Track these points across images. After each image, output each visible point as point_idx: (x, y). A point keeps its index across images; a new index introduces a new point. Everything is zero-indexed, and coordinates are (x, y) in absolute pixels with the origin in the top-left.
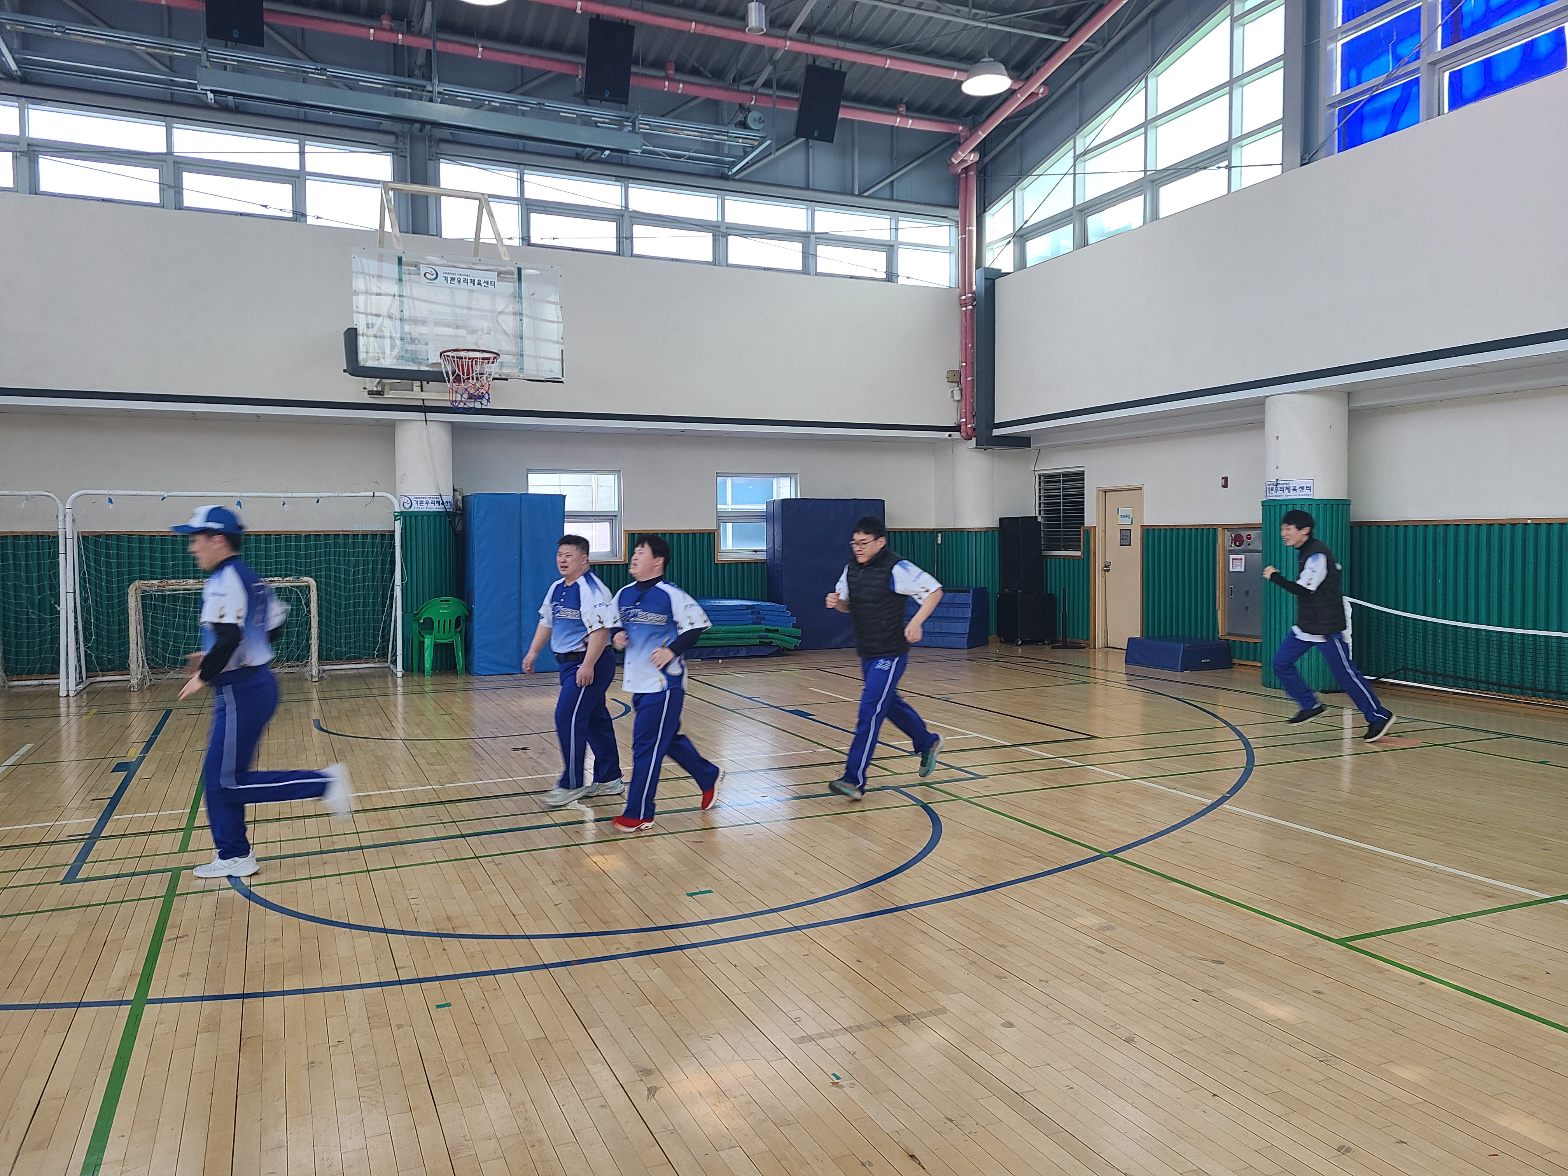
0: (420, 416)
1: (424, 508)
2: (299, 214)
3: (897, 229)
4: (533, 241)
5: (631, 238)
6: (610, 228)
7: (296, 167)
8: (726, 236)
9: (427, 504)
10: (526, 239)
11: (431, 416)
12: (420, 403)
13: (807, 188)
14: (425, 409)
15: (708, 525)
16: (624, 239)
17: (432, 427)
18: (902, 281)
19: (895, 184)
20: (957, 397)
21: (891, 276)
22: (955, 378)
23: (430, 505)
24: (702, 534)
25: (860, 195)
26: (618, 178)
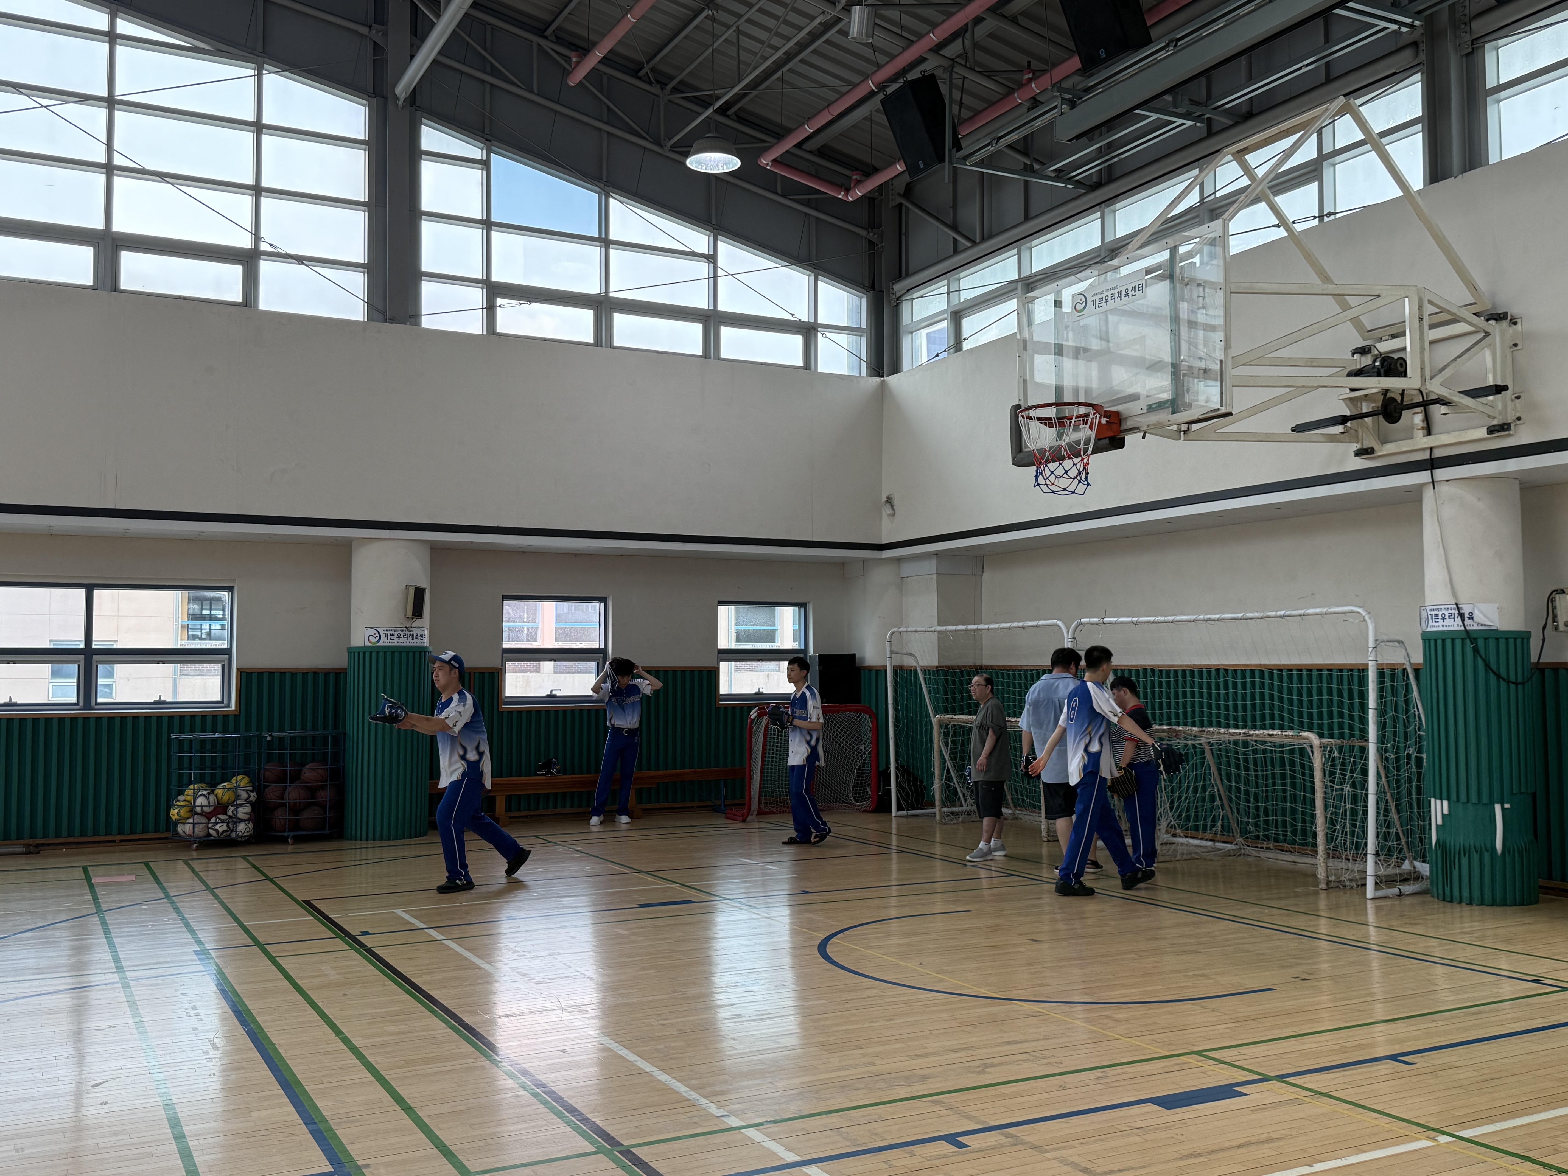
0: (1423, 477)
2: (1323, 217)
7: (1315, 154)
9: (1444, 619)
11: (1441, 474)
14: (1432, 464)
23: (1448, 622)
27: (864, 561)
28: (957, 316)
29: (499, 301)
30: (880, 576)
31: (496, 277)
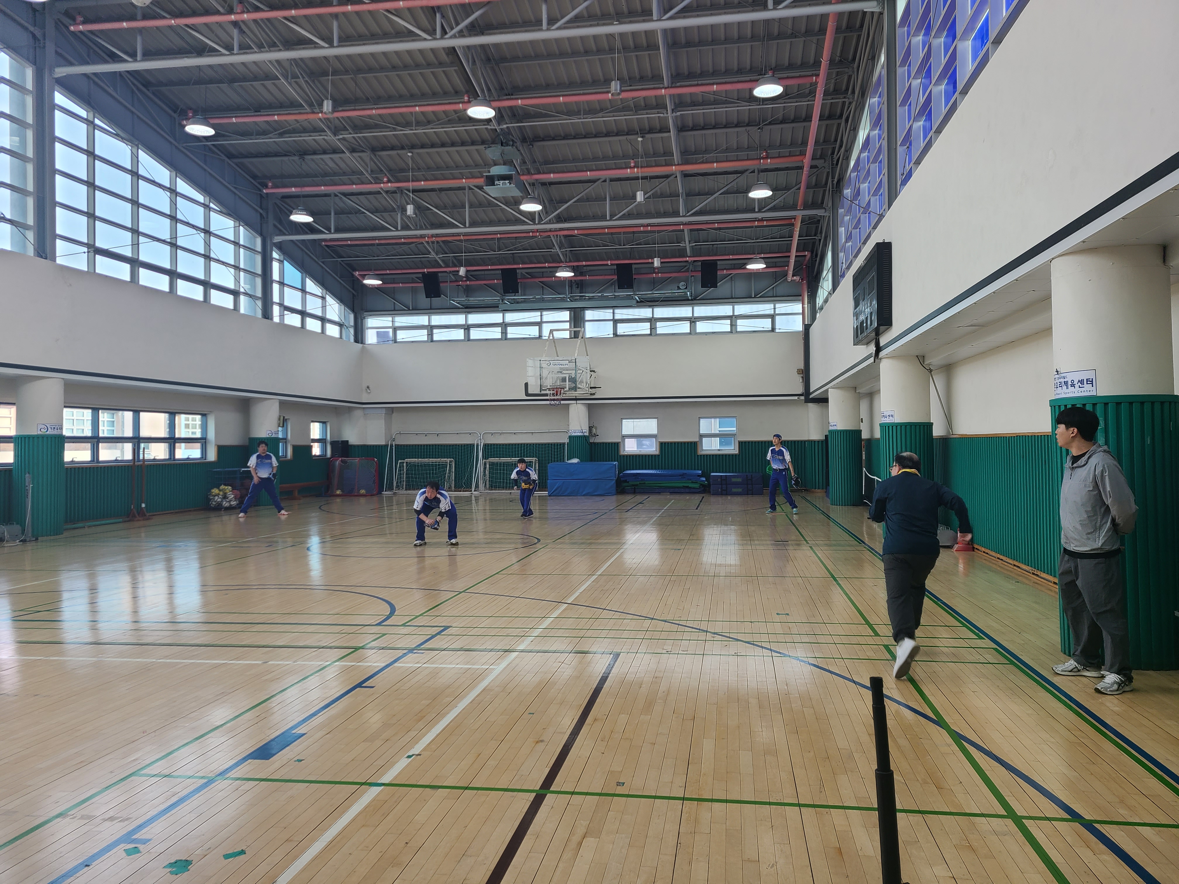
0: (574, 402)
1: (576, 434)
2: (540, 336)
3: (775, 309)
4: (618, 334)
5: (655, 328)
6: (648, 325)
7: (540, 320)
8: (694, 322)
10: (615, 334)
11: (578, 402)
12: (575, 397)
13: (732, 298)
14: (576, 399)
15: (696, 439)
16: (653, 328)
17: (579, 406)
18: (777, 331)
19: (775, 289)
20: (801, 381)
21: (773, 329)
22: (799, 372)
23: (578, 433)
24: (691, 443)
25: (755, 297)
26: (650, 306)
27: (349, 408)
28: (395, 329)
29: (286, 312)
30: (358, 413)
31: (286, 303)
